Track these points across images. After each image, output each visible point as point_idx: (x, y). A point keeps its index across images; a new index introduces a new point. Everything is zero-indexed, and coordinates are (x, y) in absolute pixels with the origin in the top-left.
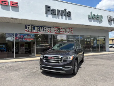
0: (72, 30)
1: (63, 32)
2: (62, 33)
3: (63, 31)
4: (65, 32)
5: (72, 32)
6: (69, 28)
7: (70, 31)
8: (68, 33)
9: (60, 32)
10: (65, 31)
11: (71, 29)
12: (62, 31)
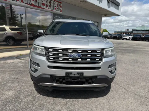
0: (61, 5)
1: (46, 6)
2: (44, 6)
3: (46, 3)
4: (50, 7)
5: (61, 9)
6: (57, 1)
7: (58, 6)
8: (55, 9)
9: (42, 6)
10: (49, 4)
11: (60, 2)
12: (44, 3)
